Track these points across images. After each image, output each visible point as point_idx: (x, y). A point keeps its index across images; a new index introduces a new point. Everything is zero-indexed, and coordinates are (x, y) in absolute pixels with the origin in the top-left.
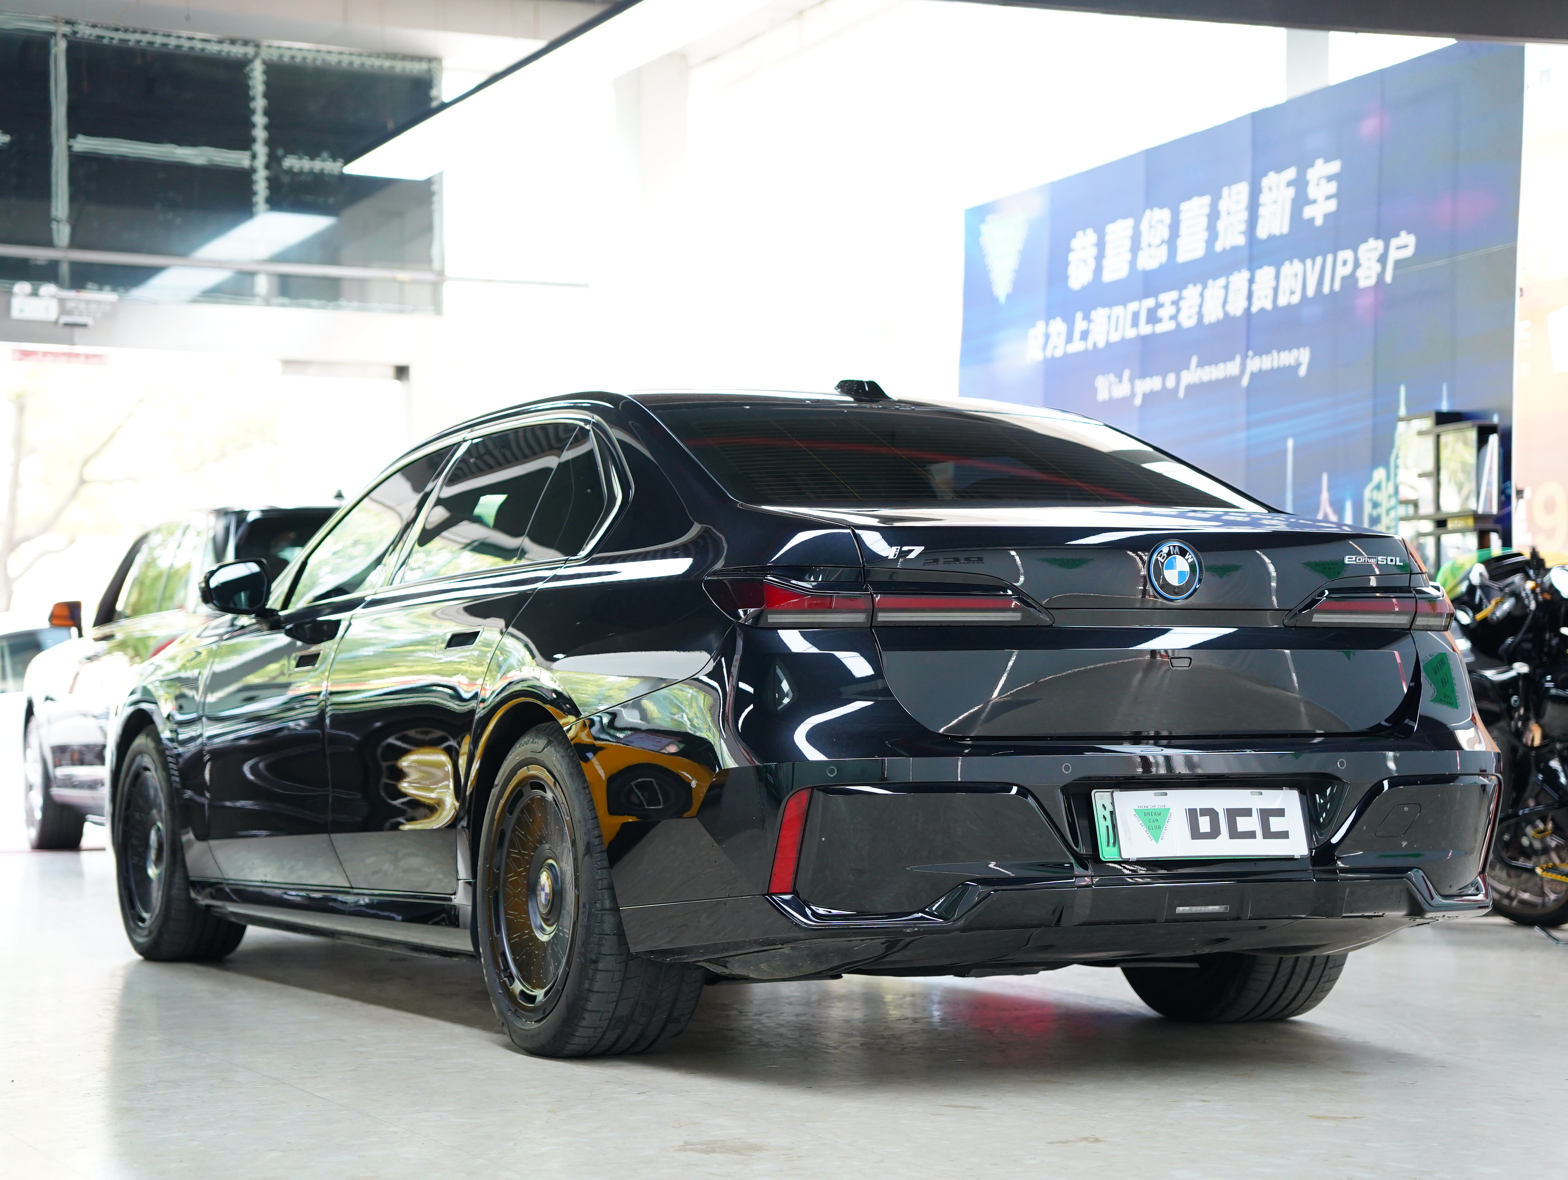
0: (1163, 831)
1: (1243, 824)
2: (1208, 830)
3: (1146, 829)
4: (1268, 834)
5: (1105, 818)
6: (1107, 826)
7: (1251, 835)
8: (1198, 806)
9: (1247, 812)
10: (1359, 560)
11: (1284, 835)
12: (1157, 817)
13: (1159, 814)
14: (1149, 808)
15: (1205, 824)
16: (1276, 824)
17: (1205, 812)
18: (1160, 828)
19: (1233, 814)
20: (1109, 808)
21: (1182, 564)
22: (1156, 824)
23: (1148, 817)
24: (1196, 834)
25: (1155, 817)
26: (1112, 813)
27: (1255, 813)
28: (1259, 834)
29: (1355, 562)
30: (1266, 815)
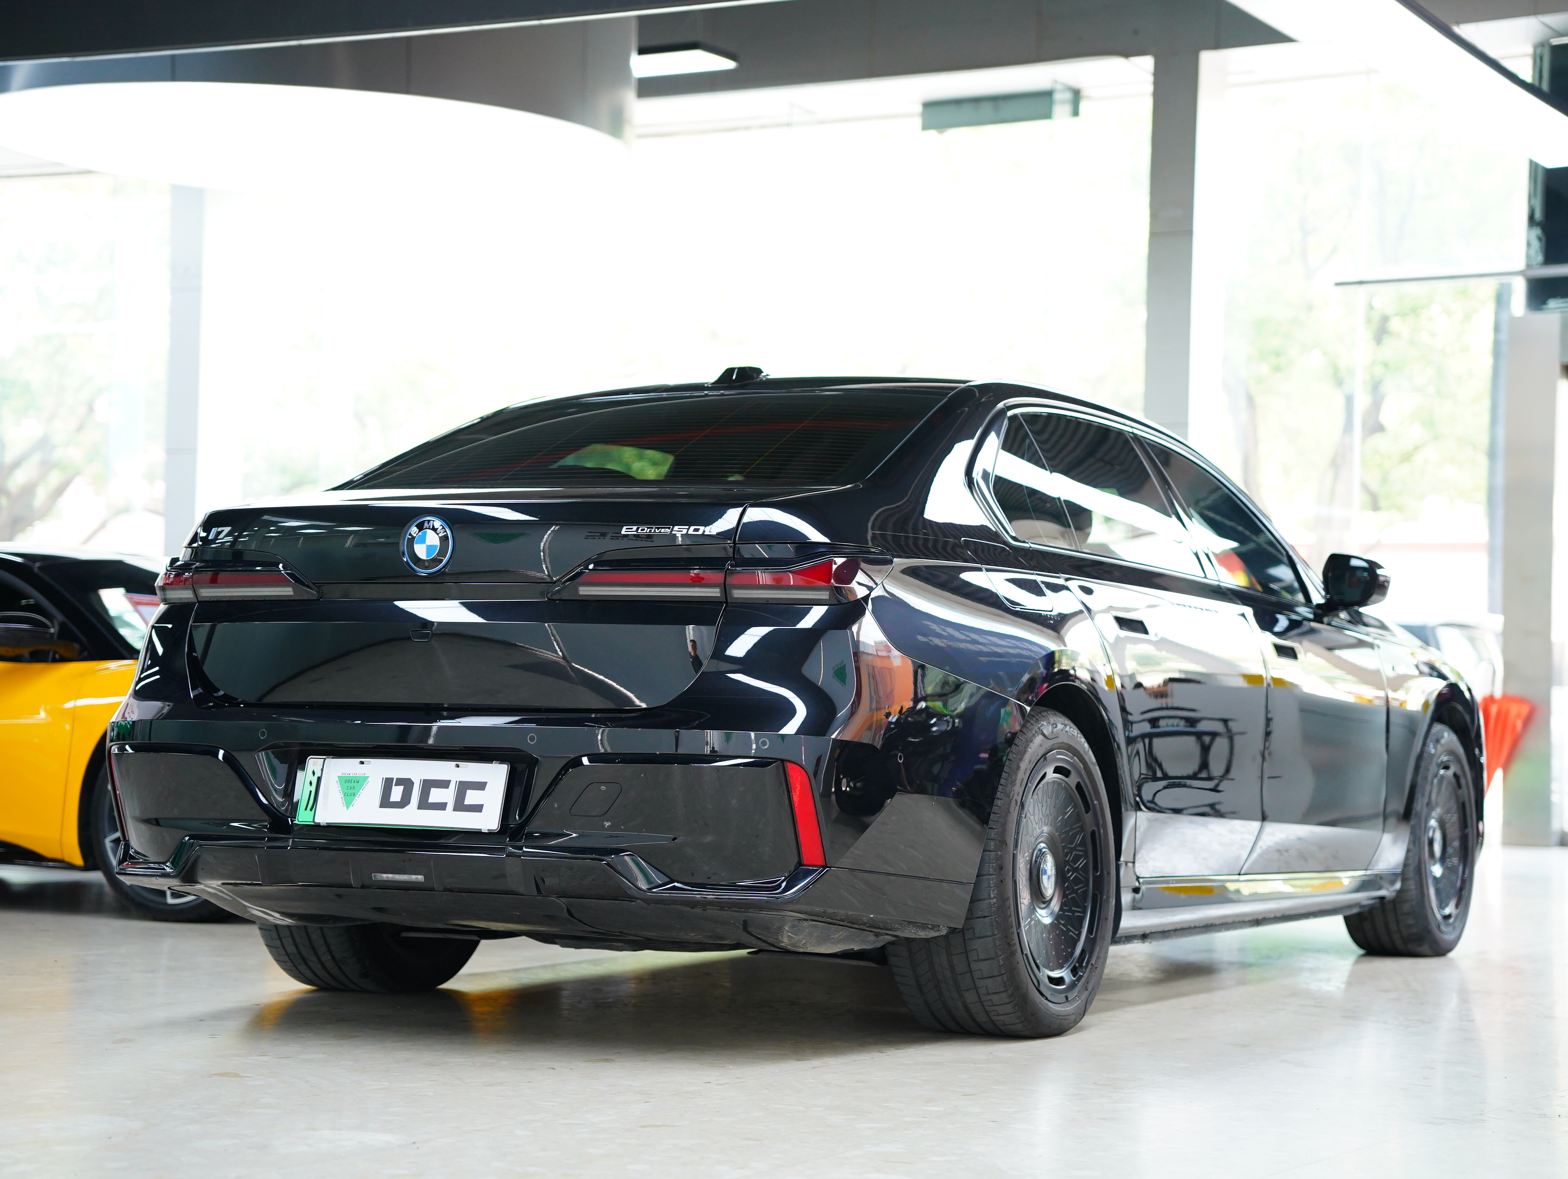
0: (356, 798)
1: (436, 795)
2: (399, 799)
3: (342, 796)
4: (460, 806)
5: (311, 783)
6: (311, 791)
7: (442, 806)
8: (395, 776)
9: (445, 784)
10: (643, 530)
11: (478, 808)
12: (355, 784)
13: (357, 782)
14: (351, 775)
15: (397, 793)
16: (472, 797)
17: (400, 782)
18: (354, 795)
19: (428, 785)
20: (318, 774)
21: (432, 539)
22: (353, 791)
23: (347, 784)
24: (386, 802)
25: (352, 785)
26: (319, 779)
27: (452, 786)
28: (450, 806)
29: (635, 533)
30: (464, 787)
